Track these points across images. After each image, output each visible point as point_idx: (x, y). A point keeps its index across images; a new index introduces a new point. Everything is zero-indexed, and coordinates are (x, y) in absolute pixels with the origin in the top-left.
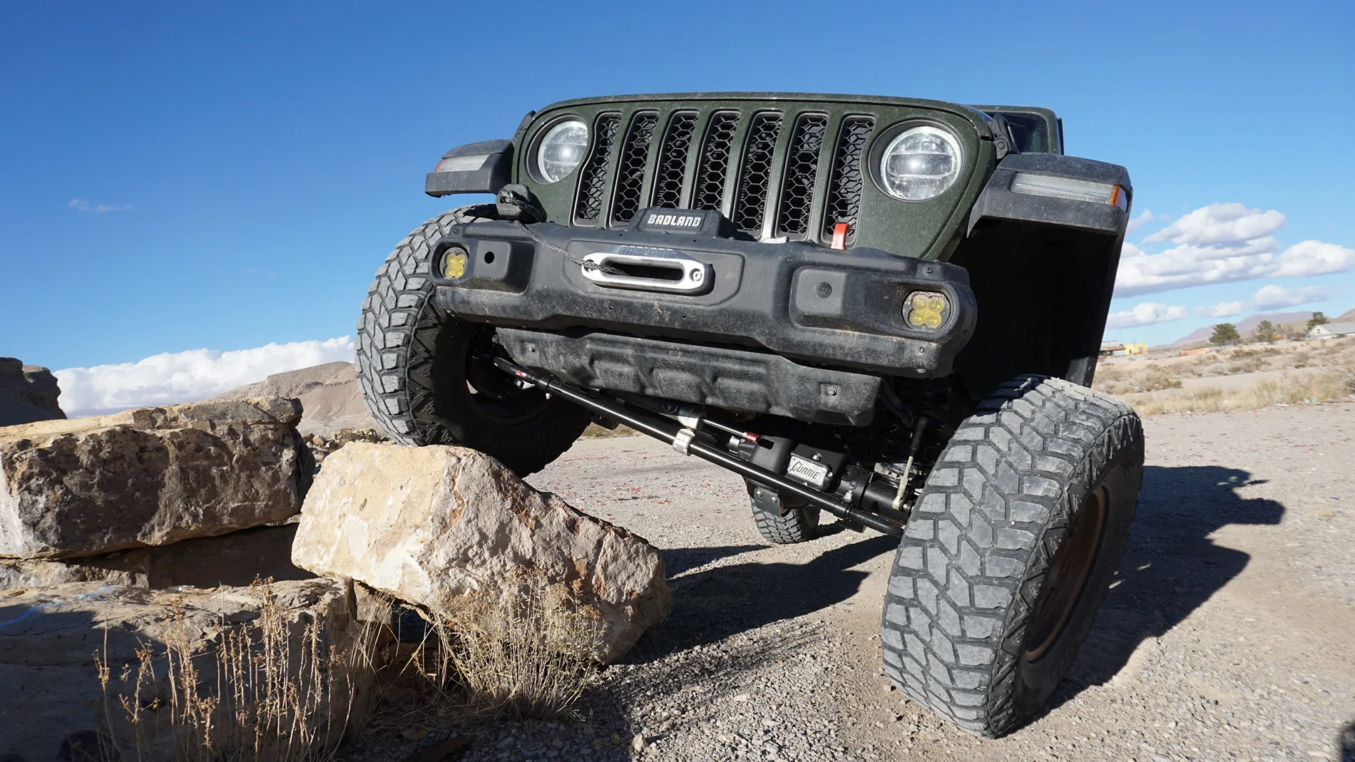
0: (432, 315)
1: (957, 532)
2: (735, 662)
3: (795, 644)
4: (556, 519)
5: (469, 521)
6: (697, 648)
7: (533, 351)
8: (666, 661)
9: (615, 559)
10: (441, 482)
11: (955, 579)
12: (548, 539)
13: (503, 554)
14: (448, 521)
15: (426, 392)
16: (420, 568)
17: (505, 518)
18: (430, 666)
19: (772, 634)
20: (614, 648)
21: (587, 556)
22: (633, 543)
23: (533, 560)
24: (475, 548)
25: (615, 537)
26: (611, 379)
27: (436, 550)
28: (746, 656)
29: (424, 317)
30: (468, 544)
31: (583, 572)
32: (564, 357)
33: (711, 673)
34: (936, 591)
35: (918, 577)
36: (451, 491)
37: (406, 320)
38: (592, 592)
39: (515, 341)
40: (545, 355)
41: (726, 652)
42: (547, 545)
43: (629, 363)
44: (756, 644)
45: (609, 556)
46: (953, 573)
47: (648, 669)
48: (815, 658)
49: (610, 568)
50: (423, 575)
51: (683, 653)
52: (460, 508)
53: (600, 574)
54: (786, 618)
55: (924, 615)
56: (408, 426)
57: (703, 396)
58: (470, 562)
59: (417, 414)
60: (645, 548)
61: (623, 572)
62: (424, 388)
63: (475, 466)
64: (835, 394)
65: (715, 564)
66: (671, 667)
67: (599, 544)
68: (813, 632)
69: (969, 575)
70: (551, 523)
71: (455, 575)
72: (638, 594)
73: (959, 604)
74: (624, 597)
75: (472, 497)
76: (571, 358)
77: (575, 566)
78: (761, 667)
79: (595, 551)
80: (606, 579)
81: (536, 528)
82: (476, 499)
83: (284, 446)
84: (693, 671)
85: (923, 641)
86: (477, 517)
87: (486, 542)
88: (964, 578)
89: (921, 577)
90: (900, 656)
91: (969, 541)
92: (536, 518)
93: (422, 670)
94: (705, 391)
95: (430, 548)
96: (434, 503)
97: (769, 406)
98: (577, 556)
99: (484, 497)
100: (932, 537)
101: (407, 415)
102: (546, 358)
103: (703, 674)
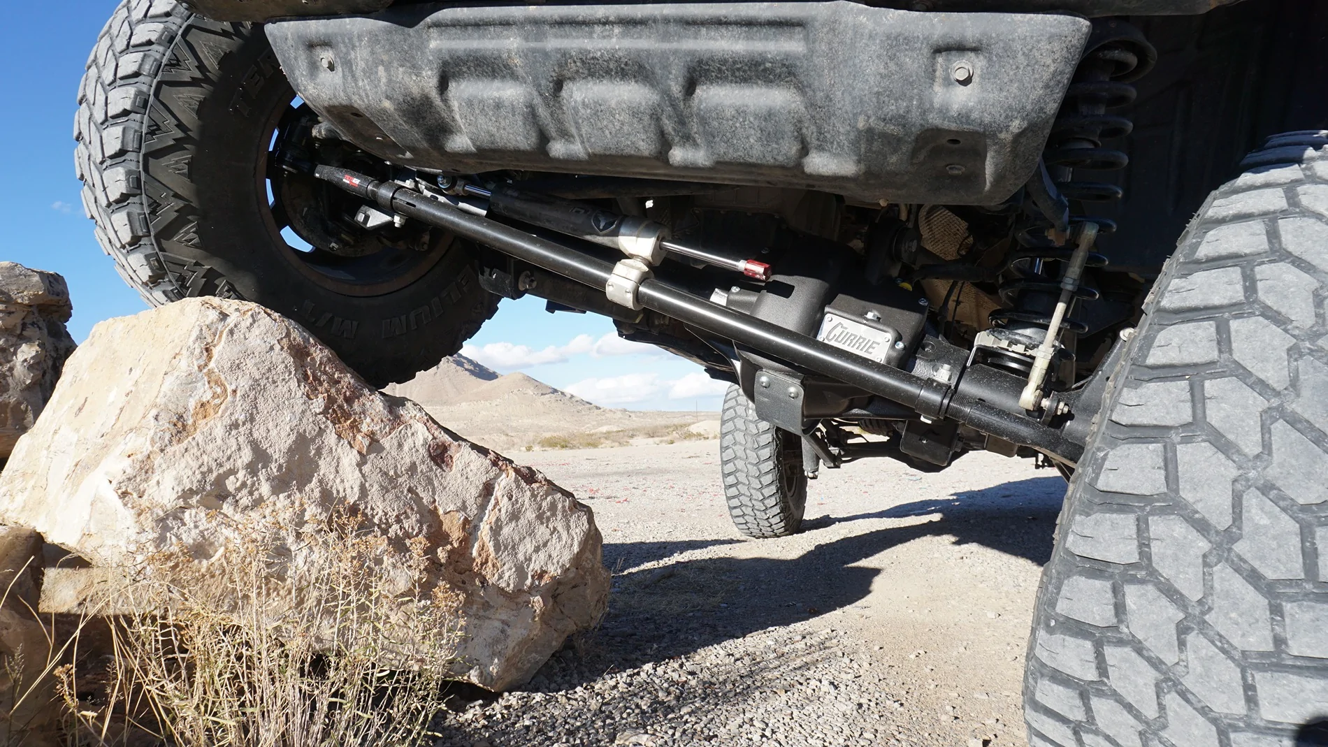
0: (191, 62)
1: (1258, 403)
2: (708, 691)
3: (798, 663)
4: (410, 441)
5: (235, 425)
6: (648, 667)
7: (331, 67)
8: (597, 687)
9: (515, 516)
10: (184, 352)
11: (1258, 511)
12: (392, 473)
13: (300, 491)
14: (190, 422)
15: (181, 204)
16: (119, 503)
17: (309, 429)
18: (91, 694)
19: (762, 647)
20: (509, 664)
21: (464, 507)
22: (547, 494)
23: (362, 507)
24: (241, 474)
25: (516, 481)
26: (481, 120)
27: (158, 471)
28: (724, 682)
29: (175, 63)
30: (227, 466)
31: (456, 535)
32: (387, 70)
33: (670, 709)
34: (1203, 545)
35: (1152, 513)
36: (200, 368)
37: (141, 65)
38: (471, 570)
39: (297, 49)
40: (351, 71)
41: (692, 673)
42: (390, 483)
43: (514, 76)
44: (739, 663)
45: (503, 511)
46: (1252, 501)
47: (564, 700)
48: (836, 687)
49: (506, 531)
50: (126, 517)
51: (625, 675)
52: (217, 401)
53: (487, 539)
54: (779, 624)
55: (1164, 601)
56: (149, 263)
57: (665, 144)
58: (230, 500)
59: (165, 243)
60: (567, 504)
61: (528, 539)
62: (176, 196)
63: (256, 331)
64: (966, 82)
65: (677, 558)
66: (603, 698)
67: (488, 490)
68: (823, 646)
69: (1301, 501)
70: (400, 446)
71: (196, 521)
72: (553, 578)
73: (1270, 575)
74: (528, 582)
75: (244, 383)
76: (400, 73)
77: (441, 523)
78: (750, 702)
79: (479, 500)
80: (497, 548)
81: (369, 452)
82: (252, 388)
83: (22, 338)
84: (638, 706)
85: (1156, 663)
86: (252, 419)
87: (265, 466)
88: (1284, 510)
89: (1163, 511)
90: (1084, 696)
91: (1294, 421)
92: (372, 436)
93: (72, 702)
94: (669, 126)
95: (146, 468)
96: (165, 388)
97: (804, 151)
98: (445, 505)
99: (270, 387)
100: (1187, 416)
101: (148, 247)
102: (353, 76)
103: (655, 711)
